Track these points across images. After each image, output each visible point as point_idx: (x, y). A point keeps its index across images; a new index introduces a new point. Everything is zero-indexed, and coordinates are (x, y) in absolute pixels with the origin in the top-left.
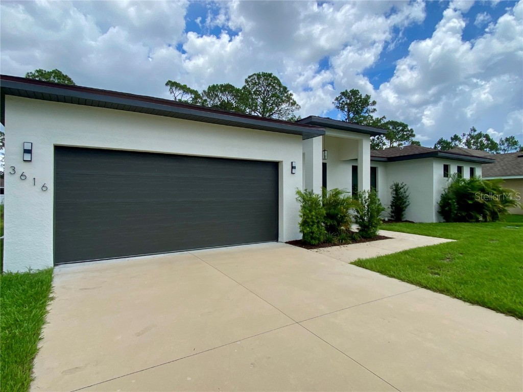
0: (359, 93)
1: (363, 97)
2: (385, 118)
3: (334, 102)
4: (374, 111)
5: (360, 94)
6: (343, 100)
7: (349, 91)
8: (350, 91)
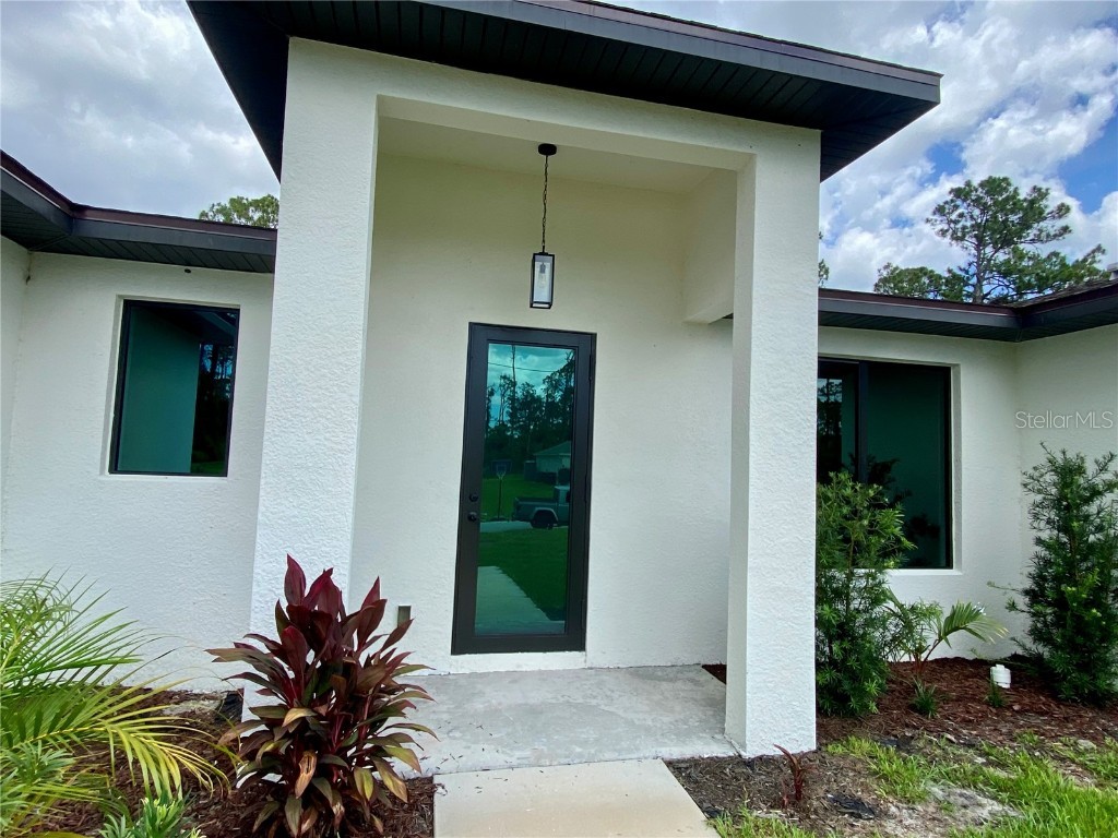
0: (1009, 184)
1: (1021, 197)
2: (1104, 252)
3: (931, 217)
4: (1061, 235)
5: (1011, 189)
6: (960, 211)
7: (975, 183)
8: (982, 185)
